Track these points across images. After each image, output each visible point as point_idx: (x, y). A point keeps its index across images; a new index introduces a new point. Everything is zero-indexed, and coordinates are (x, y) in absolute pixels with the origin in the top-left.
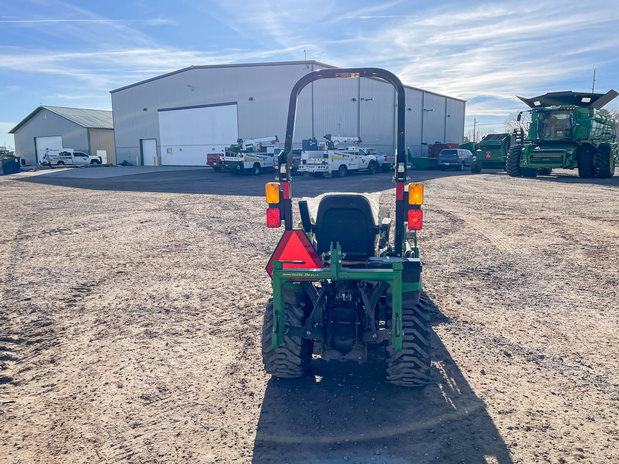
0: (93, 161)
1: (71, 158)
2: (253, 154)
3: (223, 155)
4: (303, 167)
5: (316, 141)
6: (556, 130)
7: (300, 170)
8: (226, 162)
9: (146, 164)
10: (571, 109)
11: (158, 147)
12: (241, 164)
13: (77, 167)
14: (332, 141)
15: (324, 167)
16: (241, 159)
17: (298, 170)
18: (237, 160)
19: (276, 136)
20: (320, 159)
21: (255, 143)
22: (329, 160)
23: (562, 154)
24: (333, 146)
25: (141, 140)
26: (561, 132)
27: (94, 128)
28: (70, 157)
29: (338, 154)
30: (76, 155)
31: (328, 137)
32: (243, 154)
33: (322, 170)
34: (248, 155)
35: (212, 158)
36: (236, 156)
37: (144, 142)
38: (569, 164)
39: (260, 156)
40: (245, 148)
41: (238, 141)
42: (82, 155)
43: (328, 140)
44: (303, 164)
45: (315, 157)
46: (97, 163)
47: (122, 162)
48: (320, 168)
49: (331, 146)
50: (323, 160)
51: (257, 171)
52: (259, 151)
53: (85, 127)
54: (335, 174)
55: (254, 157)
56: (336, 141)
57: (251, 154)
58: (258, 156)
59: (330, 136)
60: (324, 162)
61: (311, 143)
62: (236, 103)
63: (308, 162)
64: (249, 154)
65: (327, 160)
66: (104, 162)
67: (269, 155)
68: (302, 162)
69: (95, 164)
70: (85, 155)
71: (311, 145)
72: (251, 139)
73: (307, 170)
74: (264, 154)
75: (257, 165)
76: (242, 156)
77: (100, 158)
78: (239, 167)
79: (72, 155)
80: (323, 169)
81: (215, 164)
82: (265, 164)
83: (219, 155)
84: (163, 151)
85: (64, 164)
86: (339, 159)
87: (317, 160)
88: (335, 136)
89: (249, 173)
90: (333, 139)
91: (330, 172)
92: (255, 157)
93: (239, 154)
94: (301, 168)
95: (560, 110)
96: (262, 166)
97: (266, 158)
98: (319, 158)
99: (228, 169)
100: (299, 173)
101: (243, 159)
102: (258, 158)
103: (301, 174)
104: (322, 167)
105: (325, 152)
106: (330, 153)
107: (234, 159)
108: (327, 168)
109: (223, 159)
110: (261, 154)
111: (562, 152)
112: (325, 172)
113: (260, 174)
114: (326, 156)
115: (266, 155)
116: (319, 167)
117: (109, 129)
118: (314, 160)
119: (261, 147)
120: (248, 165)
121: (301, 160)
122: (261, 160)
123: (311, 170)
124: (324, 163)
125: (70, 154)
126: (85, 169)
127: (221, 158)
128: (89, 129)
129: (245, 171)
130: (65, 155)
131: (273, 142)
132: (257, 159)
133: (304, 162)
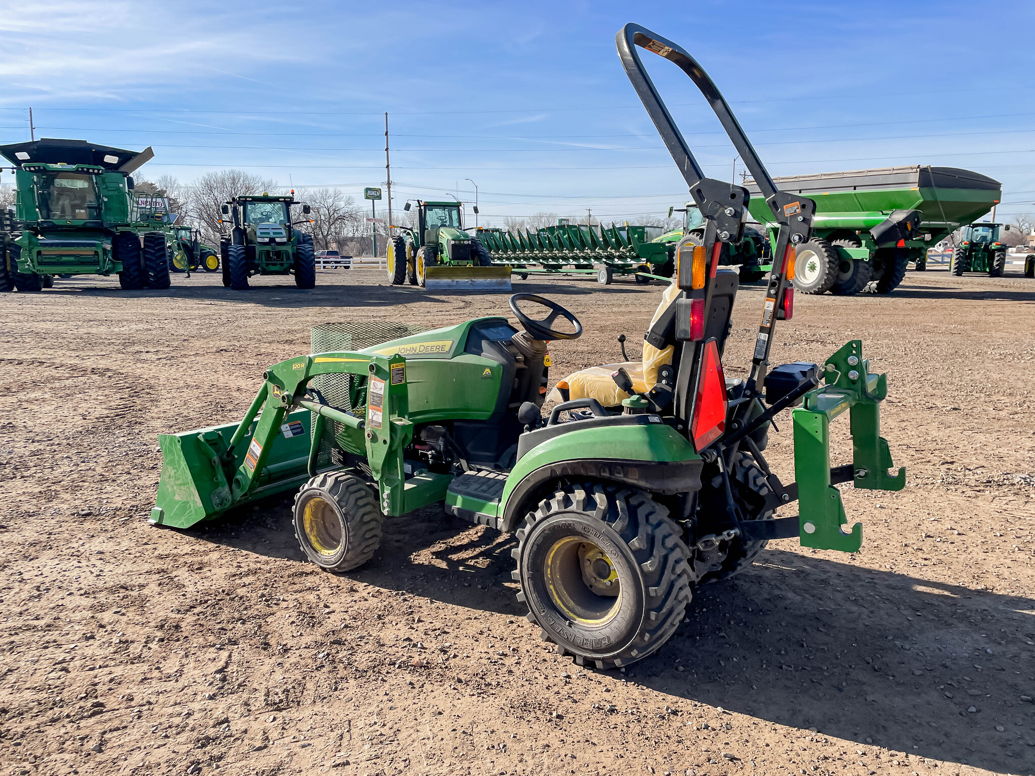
6: (74, 207)
10: (96, 171)
23: (94, 248)
26: (83, 211)
38: (110, 266)
95: (77, 171)
111: (94, 245)
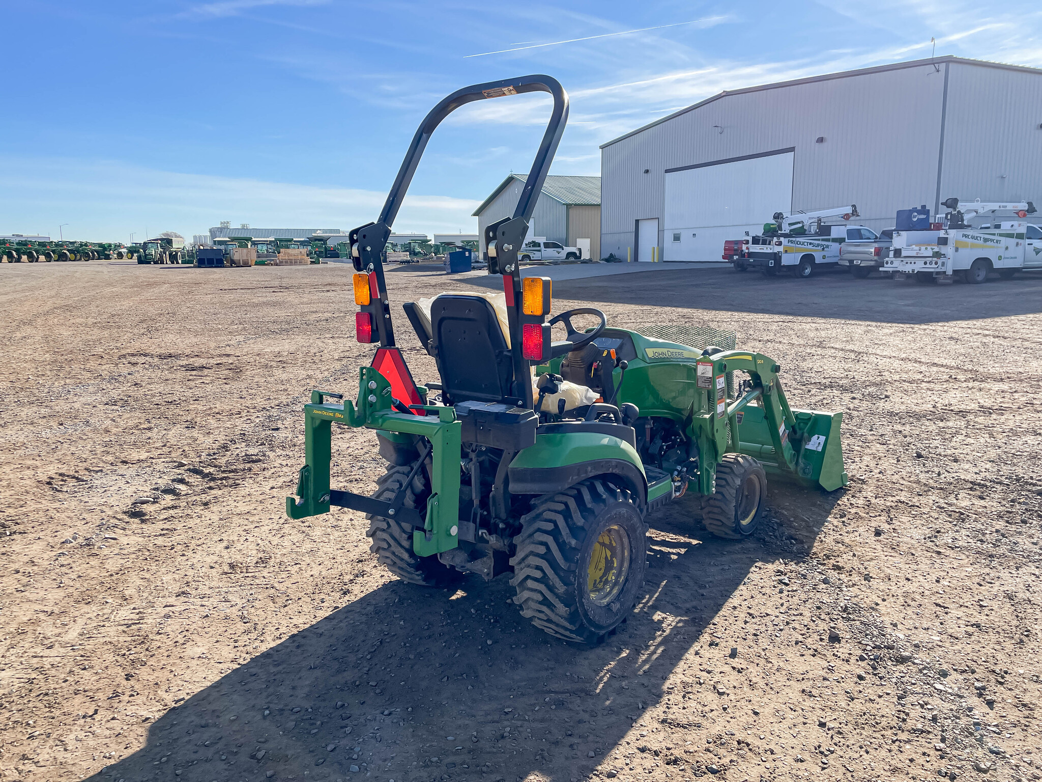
0: (570, 254)
1: (539, 251)
2: (801, 240)
3: (747, 242)
4: (892, 263)
5: (927, 212)
7: (887, 268)
8: (751, 255)
9: (642, 259)
11: (660, 231)
12: (776, 257)
13: (542, 264)
14: (959, 212)
15: (936, 263)
16: (777, 249)
17: (881, 269)
18: (771, 251)
19: (854, 206)
20: (929, 248)
21: (808, 219)
22: (948, 250)
24: (962, 220)
25: (637, 221)
27: (576, 205)
28: (538, 248)
29: (973, 237)
30: (547, 245)
31: (952, 203)
32: (782, 239)
33: (931, 268)
34: (792, 242)
35: (732, 248)
36: (769, 244)
37: (640, 223)
39: (817, 242)
40: (786, 229)
41: (775, 218)
42: (555, 246)
43: (950, 210)
44: (895, 256)
45: (919, 244)
46: (574, 257)
47: (607, 256)
48: (928, 265)
49: (957, 222)
50: (936, 249)
51: (808, 271)
52: (816, 234)
53: (564, 204)
54: (962, 278)
55: (803, 244)
56: (969, 211)
57: (798, 239)
58: (810, 244)
59: (955, 201)
60: (937, 252)
61: (915, 217)
62: (792, 149)
63: (904, 253)
64: (794, 239)
65: (943, 250)
66: (586, 256)
67: (834, 240)
68: (891, 254)
69: (572, 259)
70: (559, 246)
71: (915, 219)
72: (802, 212)
73: (900, 269)
74: (823, 240)
75: (808, 259)
76: (780, 244)
77: (580, 250)
78: (771, 263)
79: (542, 245)
80: (934, 266)
81: (735, 257)
82: (824, 257)
83: (741, 242)
84: (668, 237)
85: (530, 260)
86: (973, 246)
87: (923, 248)
88: (967, 201)
89: (793, 272)
90: (962, 207)
91: (950, 272)
92: (805, 246)
93: (775, 239)
94: (889, 265)
96: (818, 260)
97: (827, 246)
98: (929, 245)
99: (754, 266)
100: (882, 275)
101: (780, 249)
102: (810, 247)
103: (891, 276)
104: (931, 263)
105: (942, 234)
106: (953, 234)
107: (766, 249)
108: (943, 264)
109: (748, 248)
110: (819, 240)
112: (938, 273)
113: (811, 275)
114: (943, 241)
115: (828, 240)
116: (925, 263)
117: (594, 205)
118: (917, 248)
119: (819, 227)
120: (790, 259)
121: (892, 248)
122: (816, 251)
123: (908, 268)
124: (937, 255)
125: (539, 245)
126: (553, 266)
127: (744, 247)
128: (568, 206)
129: (785, 270)
130: (533, 246)
131: (846, 217)
132: (809, 249)
133: (898, 253)
